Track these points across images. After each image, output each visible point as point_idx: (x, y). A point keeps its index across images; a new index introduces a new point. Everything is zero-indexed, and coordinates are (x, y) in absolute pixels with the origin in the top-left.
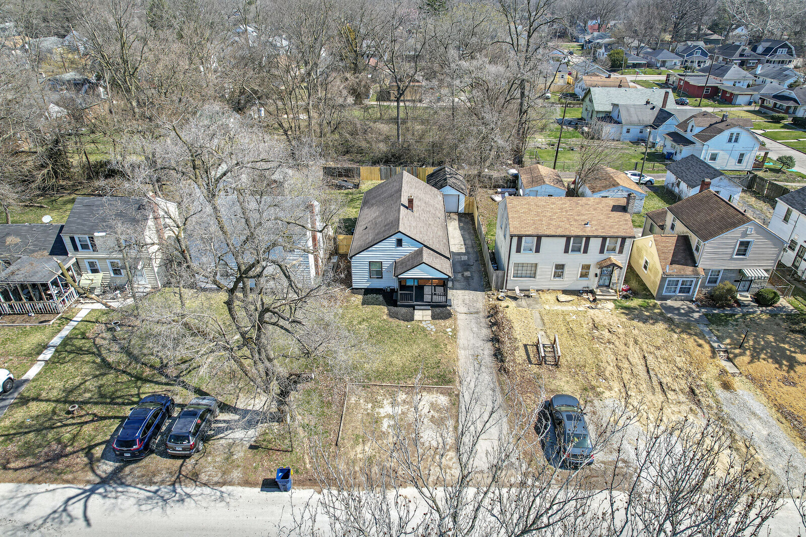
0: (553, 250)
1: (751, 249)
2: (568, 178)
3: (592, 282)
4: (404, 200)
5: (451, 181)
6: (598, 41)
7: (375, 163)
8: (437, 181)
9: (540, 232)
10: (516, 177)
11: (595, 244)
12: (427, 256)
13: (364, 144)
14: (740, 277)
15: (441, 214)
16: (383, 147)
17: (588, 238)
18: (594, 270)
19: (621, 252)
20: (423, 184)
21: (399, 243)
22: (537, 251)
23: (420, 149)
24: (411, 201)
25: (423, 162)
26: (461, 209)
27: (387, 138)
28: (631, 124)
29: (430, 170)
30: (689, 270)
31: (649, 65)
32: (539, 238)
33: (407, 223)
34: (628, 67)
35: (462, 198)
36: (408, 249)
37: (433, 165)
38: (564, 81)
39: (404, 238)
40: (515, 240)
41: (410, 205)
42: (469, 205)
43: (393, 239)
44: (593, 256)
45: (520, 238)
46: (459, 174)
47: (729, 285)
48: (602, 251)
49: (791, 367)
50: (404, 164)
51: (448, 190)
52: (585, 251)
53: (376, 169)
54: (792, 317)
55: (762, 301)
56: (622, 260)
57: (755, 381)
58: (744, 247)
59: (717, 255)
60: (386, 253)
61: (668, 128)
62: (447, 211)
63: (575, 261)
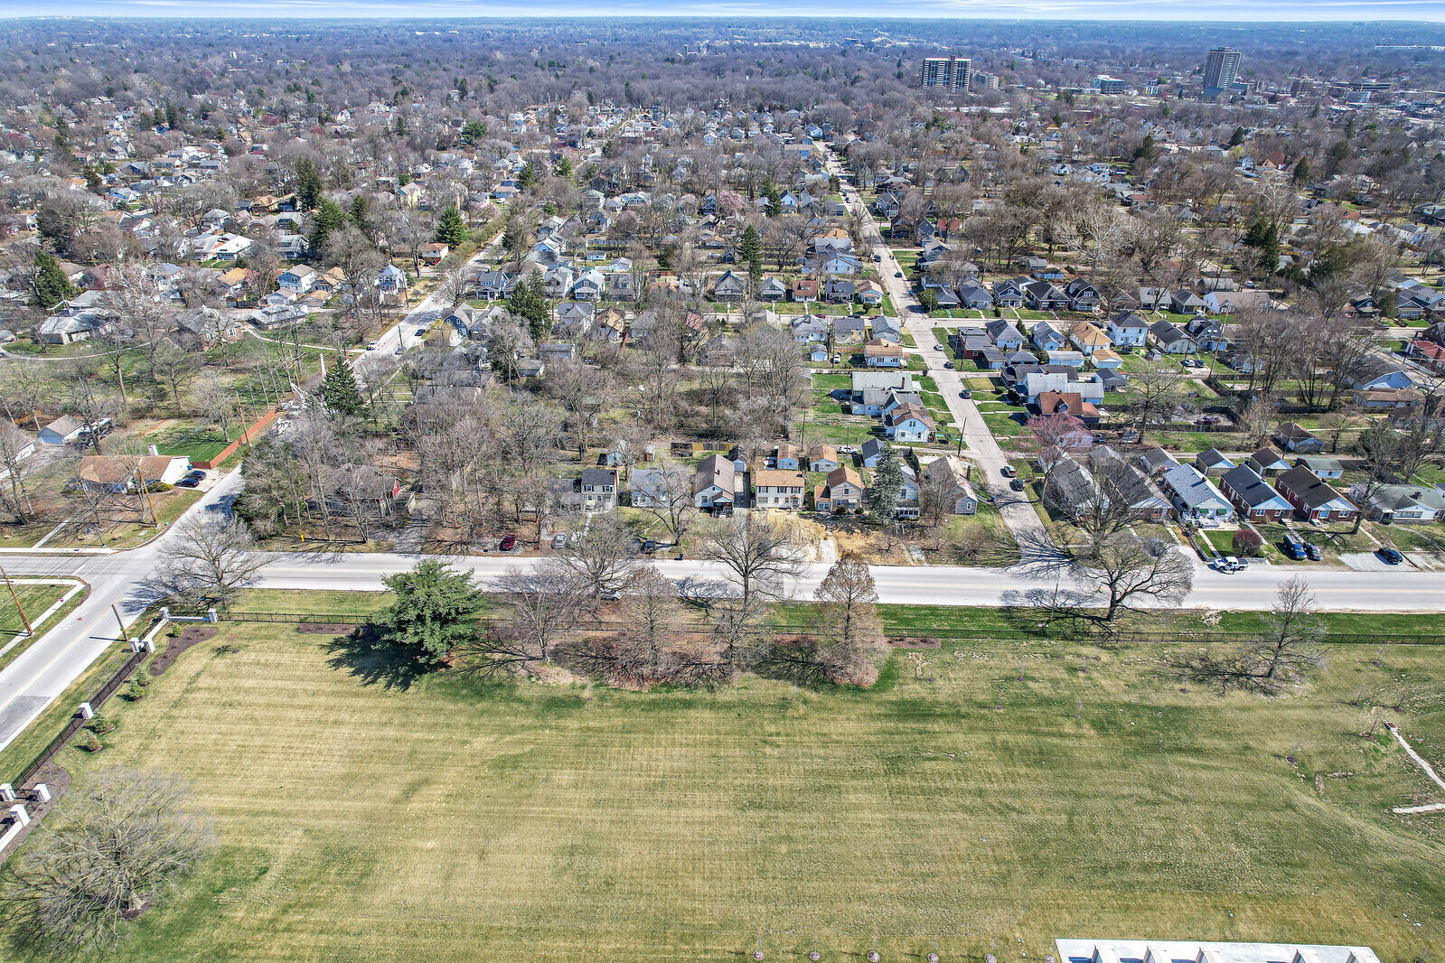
0: (773, 491)
1: (849, 492)
2: (806, 451)
3: (790, 504)
4: (716, 469)
5: (740, 455)
7: (700, 436)
8: (733, 457)
9: (769, 484)
10: (777, 451)
11: (789, 490)
12: (726, 494)
13: (693, 424)
14: (847, 503)
15: (733, 474)
17: (786, 487)
18: (790, 500)
19: (800, 492)
20: (725, 460)
21: (714, 489)
22: (767, 492)
24: (719, 469)
26: (744, 470)
28: (871, 404)
29: (732, 446)
30: (828, 499)
31: (961, 305)
32: (768, 487)
33: (717, 479)
34: (940, 307)
35: (745, 465)
36: (717, 491)
38: (862, 337)
39: (716, 487)
41: (719, 471)
42: (749, 468)
43: (711, 487)
44: (789, 494)
46: (745, 449)
47: (843, 506)
48: (792, 493)
49: (852, 534)
51: (738, 461)
52: (785, 493)
53: (701, 442)
54: (865, 518)
55: (857, 512)
56: (800, 496)
57: (837, 538)
58: (847, 491)
59: (836, 494)
60: (708, 493)
61: (888, 411)
62: (737, 472)
63: (782, 497)
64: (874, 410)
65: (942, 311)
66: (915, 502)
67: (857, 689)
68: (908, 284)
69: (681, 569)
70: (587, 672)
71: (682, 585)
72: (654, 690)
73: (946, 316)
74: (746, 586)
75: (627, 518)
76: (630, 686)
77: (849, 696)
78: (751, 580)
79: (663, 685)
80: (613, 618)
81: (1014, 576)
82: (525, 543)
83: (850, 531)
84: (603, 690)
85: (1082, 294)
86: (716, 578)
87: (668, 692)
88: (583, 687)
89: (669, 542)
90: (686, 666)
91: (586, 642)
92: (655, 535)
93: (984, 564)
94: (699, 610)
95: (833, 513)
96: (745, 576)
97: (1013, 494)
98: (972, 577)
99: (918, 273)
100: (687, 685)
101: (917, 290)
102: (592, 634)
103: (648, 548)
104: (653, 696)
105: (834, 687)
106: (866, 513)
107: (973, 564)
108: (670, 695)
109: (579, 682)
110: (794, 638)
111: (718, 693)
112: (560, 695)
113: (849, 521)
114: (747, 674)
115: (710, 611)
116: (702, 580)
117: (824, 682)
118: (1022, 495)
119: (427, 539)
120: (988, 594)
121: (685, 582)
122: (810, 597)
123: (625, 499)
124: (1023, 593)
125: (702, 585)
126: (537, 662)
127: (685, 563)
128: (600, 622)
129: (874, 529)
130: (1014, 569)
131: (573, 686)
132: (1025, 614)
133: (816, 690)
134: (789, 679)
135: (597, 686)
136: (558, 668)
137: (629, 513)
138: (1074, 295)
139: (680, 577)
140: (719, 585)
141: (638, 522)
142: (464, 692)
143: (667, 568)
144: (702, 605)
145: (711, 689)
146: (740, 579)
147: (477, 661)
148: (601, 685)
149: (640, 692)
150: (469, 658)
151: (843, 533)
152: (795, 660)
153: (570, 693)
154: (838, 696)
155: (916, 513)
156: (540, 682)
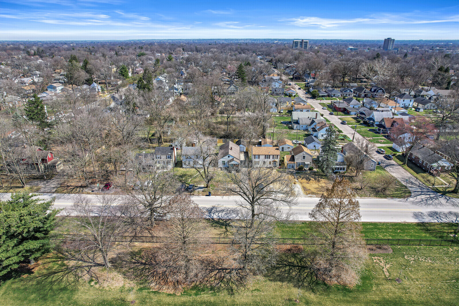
0: (262, 158)
1: (305, 157)
2: (275, 142)
3: (272, 165)
4: (230, 148)
5: (242, 143)
6: (311, 84)
7: (221, 138)
8: (238, 143)
9: (259, 154)
10: (261, 142)
11: (271, 157)
12: (235, 159)
13: (217, 132)
14: (304, 164)
15: (239, 151)
16: (223, 133)
17: (270, 155)
18: (272, 163)
19: (277, 158)
20: (234, 144)
21: (229, 157)
22: (259, 158)
23: (234, 134)
24: (231, 148)
25: (235, 137)
26: (245, 150)
27: (224, 130)
28: (303, 124)
29: (237, 140)
30: (293, 162)
31: (329, 96)
32: (259, 155)
33: (230, 152)
34: (320, 97)
35: (245, 147)
36: (231, 158)
37: (238, 138)
38: (291, 105)
39: (230, 156)
40: (254, 156)
41: (231, 149)
42: (247, 149)
43: (228, 156)
44: (271, 159)
45: (255, 155)
46: (245, 141)
47: (302, 166)
48: (273, 158)
49: (309, 181)
50: (229, 138)
51: (241, 146)
52: (269, 158)
53: (222, 140)
54: (315, 172)
55: (310, 169)
56: (278, 160)
57: (301, 183)
58: (304, 157)
59: (298, 159)
60: (226, 159)
61: (313, 126)
62: (241, 152)
63: (267, 161)
64: (304, 127)
65: (321, 98)
66: (343, 163)
67: (345, 289)
68: (304, 91)
69: (210, 201)
70: (136, 276)
71: (210, 211)
72: (185, 293)
73: (323, 99)
74: (253, 211)
75: (179, 173)
76: (167, 290)
77: (340, 297)
78: (256, 207)
79: (194, 288)
80: (161, 234)
81: (413, 203)
82: (117, 187)
83: (308, 179)
84: (145, 293)
85: (378, 91)
86: (232, 206)
87: (196, 295)
88: (130, 290)
89: (203, 186)
90: (211, 271)
91: (140, 251)
92: (195, 182)
93: (393, 197)
94: (221, 227)
95: (296, 170)
96: (252, 203)
97: (388, 162)
98: (389, 204)
99: (307, 88)
100: (212, 288)
101: (308, 92)
102: (146, 245)
103: (190, 189)
104: (184, 299)
105: (327, 288)
106: (315, 170)
107: (386, 196)
108: (198, 298)
109: (127, 286)
110: (288, 247)
111: (236, 295)
112: (110, 298)
113: (307, 174)
114: (258, 277)
115: (228, 228)
116: (223, 208)
117: (317, 284)
118: (393, 162)
119: (61, 185)
120: (406, 215)
121: (212, 209)
122: (307, 218)
123: (178, 164)
124: (426, 214)
125: (222, 211)
126: (100, 268)
127: (212, 198)
128: (152, 237)
129: (322, 178)
130: (411, 199)
131: (122, 291)
132: (436, 227)
133: (313, 291)
134: (290, 281)
135: (141, 289)
136: (115, 273)
137: (180, 171)
138: (374, 91)
139: (209, 206)
140: (234, 211)
141: (185, 175)
142: (33, 296)
143: (202, 201)
144: (222, 224)
145: (231, 291)
146: (249, 206)
147: (56, 267)
148: (144, 288)
149: (174, 295)
150: (51, 265)
151: (304, 180)
152: (291, 265)
153: (117, 296)
154: (332, 296)
155: (344, 169)
156: (97, 286)
